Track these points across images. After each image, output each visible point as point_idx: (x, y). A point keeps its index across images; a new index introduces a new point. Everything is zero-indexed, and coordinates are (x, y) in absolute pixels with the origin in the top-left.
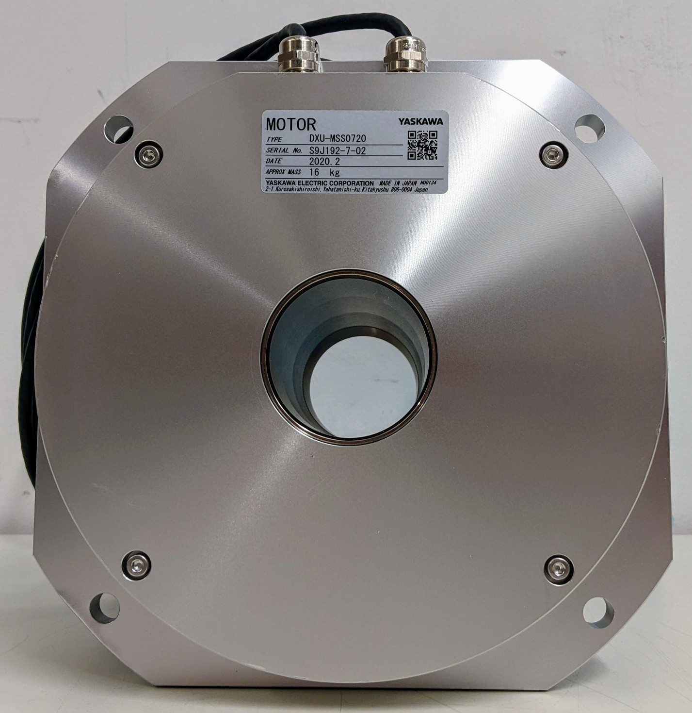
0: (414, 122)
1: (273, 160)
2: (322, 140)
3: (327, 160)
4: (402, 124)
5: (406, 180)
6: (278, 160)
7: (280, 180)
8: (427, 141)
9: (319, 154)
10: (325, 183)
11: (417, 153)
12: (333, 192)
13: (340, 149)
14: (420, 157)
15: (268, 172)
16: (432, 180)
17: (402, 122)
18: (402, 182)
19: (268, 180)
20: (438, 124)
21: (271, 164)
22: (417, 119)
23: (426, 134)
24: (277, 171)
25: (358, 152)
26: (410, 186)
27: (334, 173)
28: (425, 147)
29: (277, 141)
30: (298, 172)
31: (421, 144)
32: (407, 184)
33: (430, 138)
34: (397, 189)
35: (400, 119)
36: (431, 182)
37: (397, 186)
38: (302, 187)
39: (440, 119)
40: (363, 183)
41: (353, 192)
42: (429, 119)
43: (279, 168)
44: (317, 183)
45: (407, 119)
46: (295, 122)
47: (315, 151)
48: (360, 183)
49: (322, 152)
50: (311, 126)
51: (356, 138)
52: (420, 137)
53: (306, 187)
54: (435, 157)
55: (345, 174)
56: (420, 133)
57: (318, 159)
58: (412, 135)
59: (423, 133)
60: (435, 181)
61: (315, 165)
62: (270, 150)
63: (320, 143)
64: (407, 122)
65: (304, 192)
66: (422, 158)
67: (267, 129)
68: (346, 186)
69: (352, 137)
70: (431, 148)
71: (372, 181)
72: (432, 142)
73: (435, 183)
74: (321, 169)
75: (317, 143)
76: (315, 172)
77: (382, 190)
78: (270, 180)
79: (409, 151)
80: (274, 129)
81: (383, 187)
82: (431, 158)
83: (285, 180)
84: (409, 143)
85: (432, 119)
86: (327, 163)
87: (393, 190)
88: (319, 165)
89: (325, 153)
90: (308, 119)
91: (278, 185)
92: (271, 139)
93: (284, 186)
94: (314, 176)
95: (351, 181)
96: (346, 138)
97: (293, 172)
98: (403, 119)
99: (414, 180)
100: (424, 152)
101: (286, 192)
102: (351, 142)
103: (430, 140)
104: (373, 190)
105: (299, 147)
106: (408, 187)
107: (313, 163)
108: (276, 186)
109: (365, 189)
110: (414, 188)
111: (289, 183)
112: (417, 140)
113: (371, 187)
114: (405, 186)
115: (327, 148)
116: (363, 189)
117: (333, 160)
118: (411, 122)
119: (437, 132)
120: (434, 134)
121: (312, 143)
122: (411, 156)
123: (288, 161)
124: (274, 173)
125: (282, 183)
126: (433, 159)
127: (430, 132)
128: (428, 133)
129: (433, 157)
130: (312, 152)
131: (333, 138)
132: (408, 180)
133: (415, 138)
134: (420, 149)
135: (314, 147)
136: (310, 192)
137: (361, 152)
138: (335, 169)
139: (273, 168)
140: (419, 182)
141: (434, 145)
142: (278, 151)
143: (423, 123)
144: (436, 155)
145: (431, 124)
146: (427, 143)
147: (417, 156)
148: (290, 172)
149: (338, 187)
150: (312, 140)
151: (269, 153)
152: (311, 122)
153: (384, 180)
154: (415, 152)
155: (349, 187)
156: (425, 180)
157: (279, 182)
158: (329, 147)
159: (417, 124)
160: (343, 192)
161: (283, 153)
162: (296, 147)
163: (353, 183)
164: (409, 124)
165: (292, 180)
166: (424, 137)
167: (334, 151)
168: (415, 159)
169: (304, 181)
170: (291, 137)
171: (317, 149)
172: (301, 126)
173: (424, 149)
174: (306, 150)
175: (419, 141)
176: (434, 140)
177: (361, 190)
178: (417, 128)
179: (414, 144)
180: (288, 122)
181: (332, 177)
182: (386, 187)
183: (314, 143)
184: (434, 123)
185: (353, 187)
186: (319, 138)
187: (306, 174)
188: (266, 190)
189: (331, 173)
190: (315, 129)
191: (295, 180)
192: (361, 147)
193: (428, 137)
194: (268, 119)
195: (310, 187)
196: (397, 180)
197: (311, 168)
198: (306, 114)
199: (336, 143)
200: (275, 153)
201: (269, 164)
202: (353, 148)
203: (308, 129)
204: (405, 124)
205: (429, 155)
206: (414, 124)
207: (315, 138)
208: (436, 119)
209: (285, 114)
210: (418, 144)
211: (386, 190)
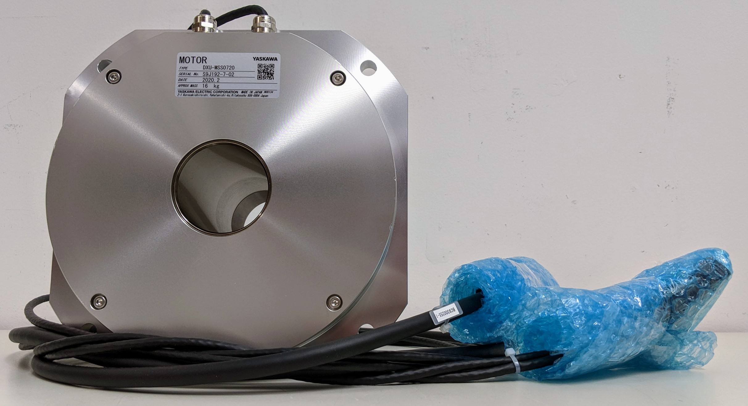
0: (262, 59)
1: (182, 79)
2: (210, 68)
3: (212, 79)
4: (254, 60)
5: (256, 91)
6: (185, 79)
7: (186, 90)
8: (268, 69)
9: (208, 76)
10: (211, 92)
11: (263, 76)
12: (215, 97)
13: (220, 74)
14: (264, 78)
15: (179, 86)
16: (270, 91)
17: (254, 59)
18: (254, 91)
19: (179, 90)
20: (274, 60)
21: (181, 81)
22: (263, 58)
23: (268, 66)
24: (184, 85)
25: (230, 75)
26: (258, 94)
27: (216, 86)
28: (267, 73)
29: (185, 69)
30: (196, 86)
31: (265, 71)
32: (257, 92)
33: (270, 68)
34: (251, 96)
35: (254, 58)
36: (270, 92)
37: (251, 94)
38: (198, 94)
39: (276, 58)
40: (232, 92)
41: (226, 97)
42: (270, 58)
43: (186, 84)
44: (206, 92)
45: (258, 58)
46: (195, 59)
47: (206, 75)
48: (230, 92)
49: (210, 75)
50: (204, 61)
51: (229, 68)
52: (265, 67)
53: (200, 94)
54: (272, 78)
55: (222, 87)
56: (264, 65)
57: (207, 79)
58: (260, 66)
59: (266, 65)
60: (272, 91)
61: (206, 82)
62: (181, 74)
63: (209, 70)
64: (258, 59)
65: (199, 97)
66: (265, 78)
67: (180, 63)
68: (222, 94)
69: (227, 67)
70: (271, 73)
71: (237, 91)
72: (271, 70)
73: (272, 92)
74: (209, 84)
75: (207, 70)
76: (206, 86)
77: (243, 96)
78: (180, 90)
79: (258, 75)
80: (184, 63)
81: (243, 94)
82: (270, 79)
83: (189, 90)
84: (258, 71)
85: (272, 58)
86: (212, 81)
87: (249, 96)
88: (208, 82)
89: (212, 76)
90: (203, 57)
91: (184, 93)
92: (181, 68)
93: (188, 94)
94: (205, 88)
95: (225, 90)
96: (223, 68)
97: (193, 86)
98: (256, 57)
99: (261, 91)
100: (266, 75)
101: (189, 97)
102: (226, 70)
103: (270, 69)
104: (237, 96)
105: (197, 72)
106: (257, 94)
107: (205, 81)
108: (183, 93)
109: (233, 95)
110: (261, 95)
111: (191, 92)
112: (263, 69)
113: (237, 94)
114: (255, 94)
115: (213, 73)
116: (232, 95)
117: (216, 79)
118: (260, 59)
119: (274, 64)
120: (272, 66)
121: (204, 70)
122: (259, 78)
123: (191, 80)
124: (183, 86)
125: (187, 92)
126: (271, 79)
127: (270, 64)
128: (269, 65)
129: (271, 78)
130: (204, 75)
131: (216, 67)
132: (258, 91)
133: (262, 68)
134: (265, 73)
135: (206, 72)
136: (202, 97)
137: (231, 75)
138: (216, 84)
139: (182, 84)
140: (263, 91)
141: (272, 72)
142: (185, 74)
143: (267, 60)
144: (273, 77)
145: (271, 60)
146: (268, 71)
147: (262, 77)
148: (191, 86)
149: (218, 94)
150: (204, 68)
151: (180, 76)
152: (204, 59)
153: (244, 91)
154: (262, 76)
155: (224, 94)
156: (267, 91)
157: (185, 91)
158: (214, 72)
159: (263, 60)
160: (221, 97)
161: (188, 76)
162: (195, 72)
163: (226, 92)
164: (259, 60)
165: (193, 90)
166: (267, 68)
167: (216, 74)
168: (261, 79)
169: (199, 91)
170: (192, 67)
171: (207, 74)
172: (199, 61)
173: (267, 74)
174: (201, 74)
175: (264, 69)
176: (272, 69)
177: (231, 95)
178: (263, 62)
179: (261, 71)
180: (191, 59)
181: (215, 88)
182: (245, 94)
183: (205, 70)
184: (273, 60)
185: (227, 94)
186: (208, 67)
187: (200, 87)
188: (178, 96)
189: (215, 86)
190: (206, 63)
191: (194, 90)
192: (231, 72)
193: (269, 67)
194: (180, 58)
195: (202, 94)
196: (251, 91)
197: (203, 83)
198: (201, 55)
199: (218, 70)
200: (184, 76)
201: (179, 82)
202: (227, 73)
203: (203, 63)
204: (256, 60)
205: (269, 77)
206: (262, 60)
207: (206, 67)
208: (274, 58)
209: (190, 55)
210: (263, 71)
211: (245, 96)
